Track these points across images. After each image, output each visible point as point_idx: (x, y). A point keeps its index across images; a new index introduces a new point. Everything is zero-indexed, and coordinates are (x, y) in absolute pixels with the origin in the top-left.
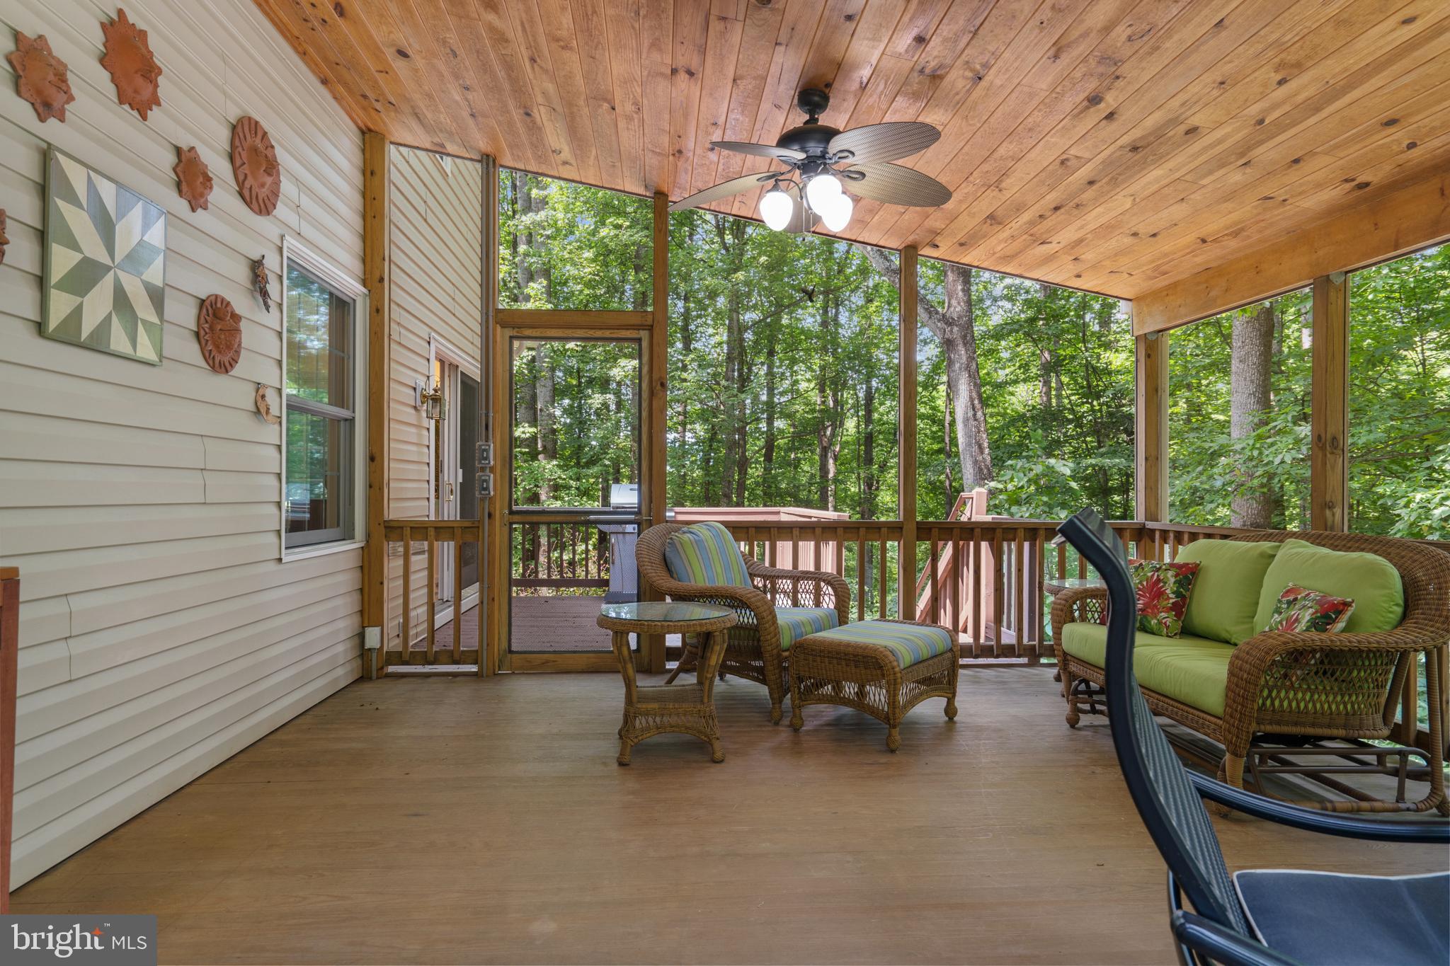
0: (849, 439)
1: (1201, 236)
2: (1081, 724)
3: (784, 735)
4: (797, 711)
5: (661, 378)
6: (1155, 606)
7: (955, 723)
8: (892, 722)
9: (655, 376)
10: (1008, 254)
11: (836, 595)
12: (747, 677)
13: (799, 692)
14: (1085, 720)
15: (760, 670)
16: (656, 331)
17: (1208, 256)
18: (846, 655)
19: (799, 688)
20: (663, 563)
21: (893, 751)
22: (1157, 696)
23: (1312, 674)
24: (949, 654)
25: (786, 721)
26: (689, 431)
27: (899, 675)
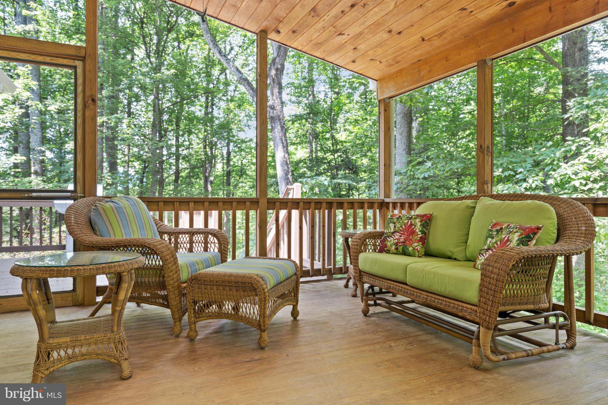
0: (218, 173)
1: (423, 37)
2: (370, 312)
3: (183, 345)
4: (193, 326)
5: (91, 95)
6: (411, 239)
7: (298, 321)
8: (262, 328)
9: (88, 93)
10: (319, 42)
11: (220, 243)
12: (155, 304)
13: (195, 311)
14: (372, 310)
15: (165, 298)
16: (88, 61)
17: (425, 48)
18: (229, 282)
19: (194, 309)
20: (88, 224)
21: (262, 348)
22: (426, 293)
23: (520, 272)
24: (295, 277)
25: (185, 334)
26: (132, 167)
27: (267, 294)
